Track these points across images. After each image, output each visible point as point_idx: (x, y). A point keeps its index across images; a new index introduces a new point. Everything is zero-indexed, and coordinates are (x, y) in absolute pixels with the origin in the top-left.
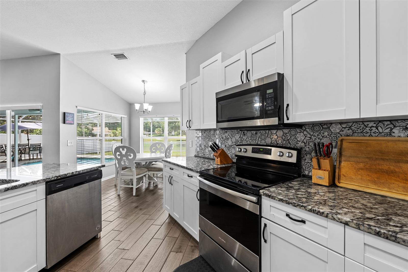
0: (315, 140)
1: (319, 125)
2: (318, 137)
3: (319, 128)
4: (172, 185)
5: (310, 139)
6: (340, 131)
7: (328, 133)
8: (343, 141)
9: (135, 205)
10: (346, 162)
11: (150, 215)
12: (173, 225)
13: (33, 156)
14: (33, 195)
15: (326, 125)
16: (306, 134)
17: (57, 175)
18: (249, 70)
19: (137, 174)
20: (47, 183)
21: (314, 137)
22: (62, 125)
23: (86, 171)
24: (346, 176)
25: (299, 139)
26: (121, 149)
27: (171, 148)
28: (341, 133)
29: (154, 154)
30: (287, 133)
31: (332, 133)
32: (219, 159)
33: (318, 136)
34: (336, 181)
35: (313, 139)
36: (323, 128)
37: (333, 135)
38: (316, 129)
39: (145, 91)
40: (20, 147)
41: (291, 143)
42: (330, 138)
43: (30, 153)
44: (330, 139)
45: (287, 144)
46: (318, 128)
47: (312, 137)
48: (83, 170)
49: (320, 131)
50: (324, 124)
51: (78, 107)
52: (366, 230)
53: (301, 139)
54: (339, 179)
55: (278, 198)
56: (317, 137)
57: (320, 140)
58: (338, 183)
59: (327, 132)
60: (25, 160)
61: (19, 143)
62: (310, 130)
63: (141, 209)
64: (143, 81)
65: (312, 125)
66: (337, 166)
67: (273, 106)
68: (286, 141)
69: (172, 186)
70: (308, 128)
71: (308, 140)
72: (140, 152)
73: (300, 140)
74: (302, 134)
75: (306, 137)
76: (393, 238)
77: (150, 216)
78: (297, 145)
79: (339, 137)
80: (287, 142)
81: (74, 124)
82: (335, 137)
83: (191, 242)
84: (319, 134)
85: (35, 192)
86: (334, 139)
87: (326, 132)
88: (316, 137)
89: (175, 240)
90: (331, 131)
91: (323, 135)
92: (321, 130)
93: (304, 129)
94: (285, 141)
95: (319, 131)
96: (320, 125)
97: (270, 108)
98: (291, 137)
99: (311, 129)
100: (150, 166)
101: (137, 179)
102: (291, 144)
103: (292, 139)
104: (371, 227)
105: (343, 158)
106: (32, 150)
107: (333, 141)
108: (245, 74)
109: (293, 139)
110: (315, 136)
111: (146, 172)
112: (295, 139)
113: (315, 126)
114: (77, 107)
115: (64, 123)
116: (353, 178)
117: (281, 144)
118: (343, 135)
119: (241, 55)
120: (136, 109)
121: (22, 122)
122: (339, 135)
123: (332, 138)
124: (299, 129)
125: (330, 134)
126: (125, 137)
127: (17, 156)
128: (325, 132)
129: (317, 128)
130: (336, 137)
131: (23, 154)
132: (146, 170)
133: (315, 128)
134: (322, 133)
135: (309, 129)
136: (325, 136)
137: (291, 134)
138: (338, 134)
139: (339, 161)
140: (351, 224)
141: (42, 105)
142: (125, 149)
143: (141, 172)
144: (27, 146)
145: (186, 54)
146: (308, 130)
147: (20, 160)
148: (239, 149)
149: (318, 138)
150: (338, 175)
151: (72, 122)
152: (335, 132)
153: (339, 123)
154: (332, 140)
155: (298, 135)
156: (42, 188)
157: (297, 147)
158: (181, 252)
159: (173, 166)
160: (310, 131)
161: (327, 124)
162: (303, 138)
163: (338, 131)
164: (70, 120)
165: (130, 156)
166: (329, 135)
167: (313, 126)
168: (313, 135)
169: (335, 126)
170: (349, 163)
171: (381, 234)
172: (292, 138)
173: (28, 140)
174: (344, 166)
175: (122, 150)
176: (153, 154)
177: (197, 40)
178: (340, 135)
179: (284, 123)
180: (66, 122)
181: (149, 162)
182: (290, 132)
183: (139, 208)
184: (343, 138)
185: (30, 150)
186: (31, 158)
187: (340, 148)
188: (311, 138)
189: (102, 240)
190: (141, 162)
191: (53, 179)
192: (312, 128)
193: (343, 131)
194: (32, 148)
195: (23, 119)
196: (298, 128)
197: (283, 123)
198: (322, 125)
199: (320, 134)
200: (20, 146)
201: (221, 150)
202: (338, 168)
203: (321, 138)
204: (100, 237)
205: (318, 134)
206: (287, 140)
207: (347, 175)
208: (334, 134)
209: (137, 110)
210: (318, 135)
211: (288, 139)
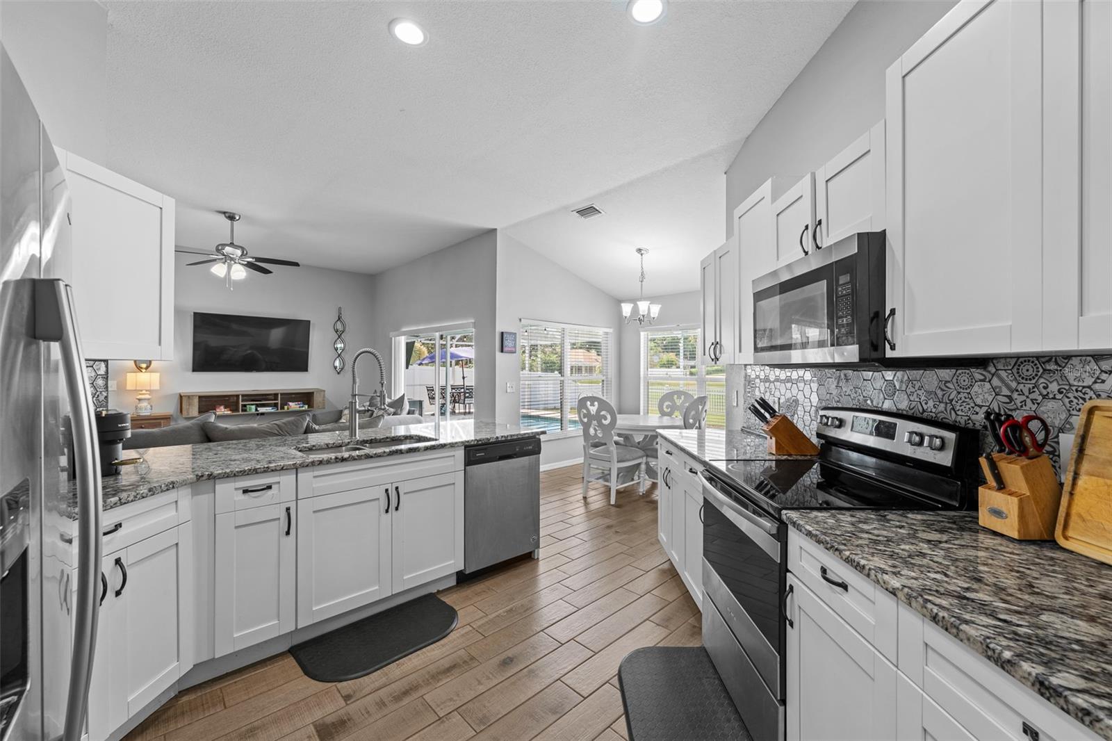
0: (1022, 406)
1: (1033, 362)
2: (1032, 396)
3: (1035, 370)
4: (669, 488)
5: (1008, 401)
6: (1095, 382)
7: (1061, 387)
8: (1096, 412)
9: (608, 521)
10: (1094, 478)
11: (631, 548)
12: (670, 577)
13: (470, 408)
14: (450, 462)
15: (1053, 360)
16: (996, 387)
17: (478, 439)
18: (820, 222)
19: (619, 460)
20: (466, 447)
21: (1019, 395)
22: (498, 354)
23: (515, 437)
24: (1088, 520)
25: (979, 401)
26: (589, 403)
27: (700, 407)
28: (1097, 387)
29: (668, 417)
30: (949, 382)
31: (1070, 385)
32: (774, 439)
33: (1030, 393)
34: (1056, 532)
35: (1018, 402)
36: (1044, 370)
37: (1075, 392)
38: (1026, 373)
39: (642, 274)
40: (454, 391)
41: (959, 410)
42: (1067, 400)
43: (466, 402)
44: (1064, 405)
45: (948, 412)
46: (1031, 370)
47: (1015, 395)
48: (511, 436)
49: (1037, 378)
50: (1047, 358)
51: (522, 320)
52: (919, 609)
53: (985, 400)
54: (1066, 527)
55: (806, 530)
56: (1027, 397)
57: (1036, 405)
58: (1062, 537)
59: (1055, 383)
60: (460, 413)
61: (452, 383)
62: (1010, 374)
63: (617, 532)
64: (639, 250)
65: (1015, 360)
66: (1067, 488)
67: (849, 317)
68: (946, 403)
69: (670, 491)
70: (1003, 368)
71: (1004, 405)
72: (642, 413)
73: (981, 404)
74: (987, 385)
75: (996, 395)
76: (954, 631)
77: (631, 550)
78: (973, 417)
79: (1091, 398)
80: (949, 407)
81: (515, 352)
82: (1078, 400)
83: (695, 618)
84: (1033, 388)
85: (453, 458)
86: (1078, 404)
87: (1053, 381)
88: (1024, 398)
89: (663, 605)
90: (1068, 382)
91: (1045, 392)
92: (1040, 377)
93: (993, 370)
94: (942, 402)
95: (1034, 378)
96: (1037, 362)
97: (845, 320)
98: (959, 393)
99: (1010, 372)
100: (652, 445)
101: (619, 469)
102: (959, 413)
103: (961, 399)
104: (926, 603)
105: (1085, 466)
106: (468, 397)
107: (1073, 410)
108: (810, 231)
109: (963, 399)
110: (1024, 395)
111: (642, 457)
112: (970, 399)
113: (1022, 363)
114: (520, 320)
115: (502, 351)
116: (1106, 527)
117: (934, 410)
118: (1104, 395)
119: (804, 186)
120: (624, 314)
121: (456, 346)
122: (1091, 394)
123: (1072, 401)
124: (978, 371)
125: (1063, 388)
126: (609, 377)
127: (449, 407)
128: (1051, 382)
129: (1027, 370)
130: (1081, 398)
131: (456, 402)
132: (641, 453)
133: (1023, 369)
134: (1041, 386)
135: (1005, 370)
136: (1051, 396)
137: (958, 385)
138: (1088, 390)
139: (1072, 474)
140: (900, 594)
141: (473, 321)
142: (596, 403)
143: (628, 457)
144: (461, 388)
145: (725, 173)
146: (1003, 374)
147: (453, 413)
148: (824, 418)
149: (1032, 400)
150: (1064, 515)
151: (513, 349)
152: (1080, 384)
153: (1092, 356)
154: (1071, 409)
155: (976, 388)
156: (460, 454)
157: (975, 424)
158: (666, 627)
159: (672, 449)
160: (1010, 376)
161: (1056, 359)
162: (990, 398)
163: (1089, 381)
164: (510, 345)
165: (606, 419)
166: (1062, 393)
167: (1019, 363)
168: (1017, 391)
169: (1081, 365)
170: (1101, 480)
171: (939, 621)
172: (962, 395)
173: (464, 378)
174: (1086, 489)
175: (591, 405)
176: (666, 418)
177: (747, 136)
178: (1095, 393)
179: (887, 356)
180: (505, 349)
181: (651, 436)
182: (957, 379)
183: (613, 530)
184: (1098, 405)
185: (465, 397)
186: (467, 411)
187: (1081, 433)
188: (1009, 397)
189: (541, 563)
190: (631, 435)
191: (472, 443)
192: (1015, 371)
193: (1103, 382)
194: (467, 393)
195: (457, 341)
196: (978, 369)
197: (883, 356)
198: (1043, 360)
199: (1036, 389)
200: (454, 389)
201: (780, 418)
202: (1068, 494)
203: (1039, 401)
204: (538, 558)
205: (1031, 386)
206: (949, 400)
207: (1089, 518)
208: (1077, 391)
209: (626, 317)
210: (1030, 389)
211: (951, 398)
